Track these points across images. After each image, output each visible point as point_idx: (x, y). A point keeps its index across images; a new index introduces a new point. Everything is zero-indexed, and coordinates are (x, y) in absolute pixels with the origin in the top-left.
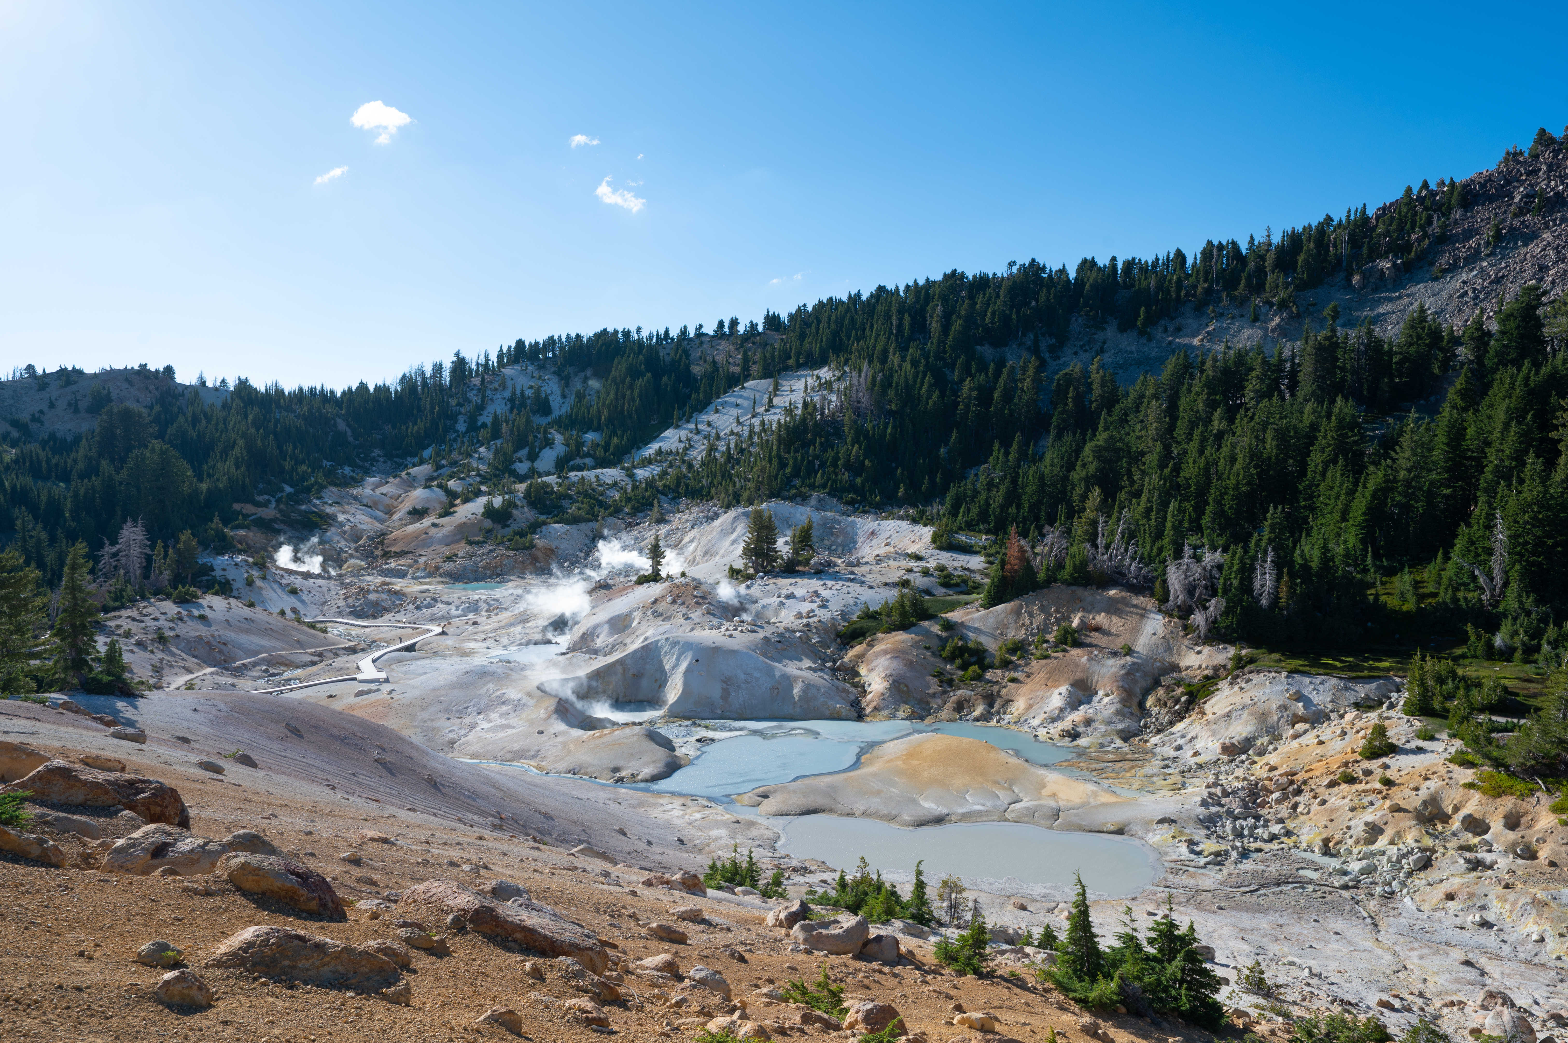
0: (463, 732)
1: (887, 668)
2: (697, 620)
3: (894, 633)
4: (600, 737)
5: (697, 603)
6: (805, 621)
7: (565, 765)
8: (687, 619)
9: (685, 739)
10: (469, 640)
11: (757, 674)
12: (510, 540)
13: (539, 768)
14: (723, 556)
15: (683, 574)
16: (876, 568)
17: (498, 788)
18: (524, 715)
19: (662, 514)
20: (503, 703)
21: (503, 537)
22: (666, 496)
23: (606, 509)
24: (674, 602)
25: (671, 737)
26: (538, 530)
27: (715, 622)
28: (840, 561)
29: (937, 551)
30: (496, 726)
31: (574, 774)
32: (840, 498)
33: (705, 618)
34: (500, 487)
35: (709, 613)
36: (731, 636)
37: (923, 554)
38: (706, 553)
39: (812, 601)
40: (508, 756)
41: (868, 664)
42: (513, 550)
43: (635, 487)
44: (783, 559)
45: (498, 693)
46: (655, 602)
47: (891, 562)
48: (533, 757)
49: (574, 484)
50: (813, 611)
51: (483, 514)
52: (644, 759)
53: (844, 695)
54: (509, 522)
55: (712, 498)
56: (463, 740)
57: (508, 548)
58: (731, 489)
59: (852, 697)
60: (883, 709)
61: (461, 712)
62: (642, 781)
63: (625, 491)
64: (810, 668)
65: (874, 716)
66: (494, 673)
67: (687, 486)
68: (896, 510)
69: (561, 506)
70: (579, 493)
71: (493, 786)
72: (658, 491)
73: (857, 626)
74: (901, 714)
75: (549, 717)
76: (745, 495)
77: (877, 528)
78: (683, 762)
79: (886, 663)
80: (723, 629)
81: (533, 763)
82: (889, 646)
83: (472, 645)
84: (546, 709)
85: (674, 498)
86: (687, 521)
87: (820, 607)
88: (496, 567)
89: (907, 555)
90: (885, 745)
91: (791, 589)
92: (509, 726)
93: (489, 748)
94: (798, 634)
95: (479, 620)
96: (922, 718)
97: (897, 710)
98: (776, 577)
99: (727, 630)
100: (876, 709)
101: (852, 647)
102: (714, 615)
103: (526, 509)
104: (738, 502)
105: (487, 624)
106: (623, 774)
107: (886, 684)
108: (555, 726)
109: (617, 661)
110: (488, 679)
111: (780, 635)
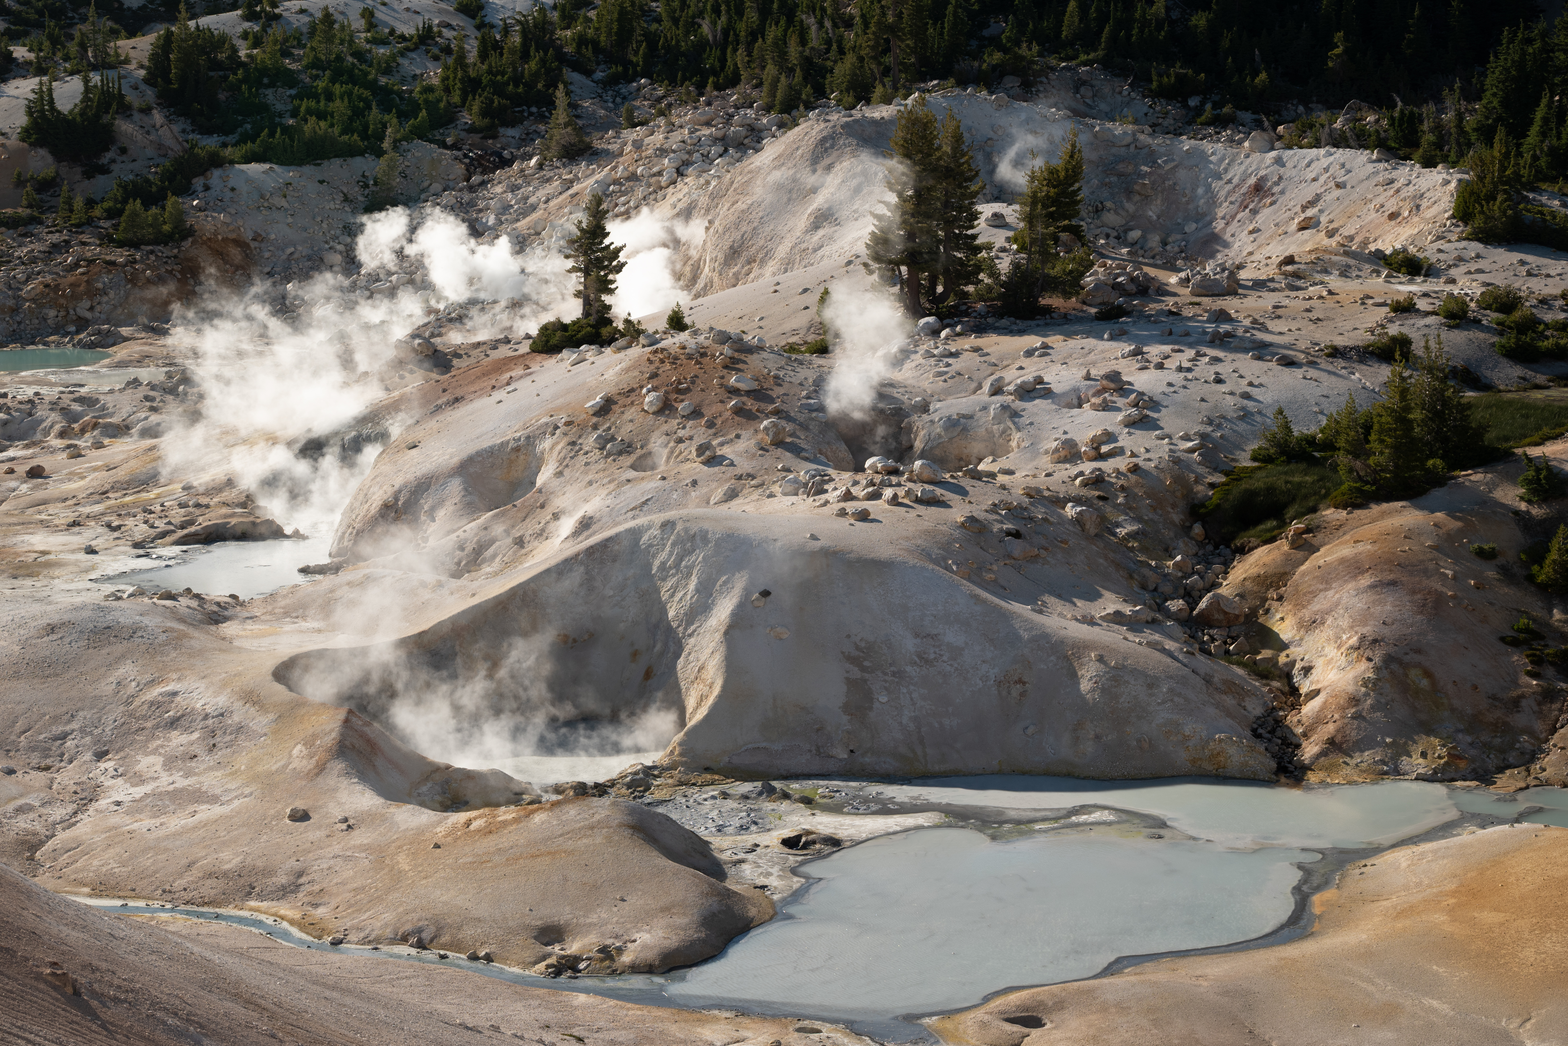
0: (58, 813)
1: (1363, 618)
2: (744, 466)
3: (1376, 509)
4: (488, 831)
5: (739, 411)
6: (1087, 467)
7: (388, 917)
8: (713, 461)
9: (750, 839)
10: (27, 525)
11: (953, 636)
12: (111, 214)
13: (305, 925)
14: (788, 265)
15: (677, 322)
16: (1294, 302)
17: (249, 1002)
18: (242, 762)
19: (580, 131)
20: (173, 723)
21: (90, 203)
22: (588, 73)
23: (403, 116)
24: (665, 408)
25: (702, 832)
26: (198, 183)
27: (803, 471)
28: (1173, 279)
29: (1475, 247)
30: (157, 795)
31: (421, 945)
32: (1141, 81)
33: (768, 461)
34: (73, 48)
35: (778, 443)
36: (863, 516)
37: (1430, 253)
38: (733, 254)
39: (1106, 407)
40: (209, 889)
41: (1300, 606)
42: (121, 244)
43: (488, 48)
44: (994, 273)
45: (155, 692)
46: (606, 408)
47: (1334, 281)
48: (285, 892)
49: (297, 38)
50: (1109, 437)
51: (26, 134)
52: (635, 901)
53: (1229, 701)
54: (105, 159)
55: (734, 81)
56: (62, 837)
57: (107, 240)
58: (793, 50)
59: (1255, 709)
60: (1360, 746)
61: (46, 752)
62: (635, 969)
63: (461, 57)
64: (1117, 618)
65: (1330, 769)
66: (134, 631)
67: (651, 40)
68: (1323, 117)
69: (265, 108)
70: (316, 64)
71: (236, 997)
72: (561, 57)
73: (1258, 483)
74: (1417, 763)
75: (321, 769)
76: (843, 69)
77: (1273, 172)
78: (753, 912)
79: (1360, 604)
80: (832, 496)
81: (285, 909)
82: (1364, 548)
83: (39, 540)
84: (309, 743)
85: (611, 82)
86: (662, 152)
87: (1132, 424)
88: (75, 297)
89: (1379, 257)
90: (1379, 860)
91: (1032, 370)
92: (198, 796)
93: (146, 861)
94: (1071, 511)
95: (45, 461)
96: (1485, 778)
97: (1401, 750)
98: (980, 330)
99: (848, 496)
100: (1333, 746)
101: (1243, 551)
102: (796, 450)
103: (158, 117)
104: (821, 92)
105: (71, 476)
106: (573, 947)
107: (1363, 669)
108: (343, 796)
109: (513, 593)
110: (119, 648)
111: (1015, 512)
